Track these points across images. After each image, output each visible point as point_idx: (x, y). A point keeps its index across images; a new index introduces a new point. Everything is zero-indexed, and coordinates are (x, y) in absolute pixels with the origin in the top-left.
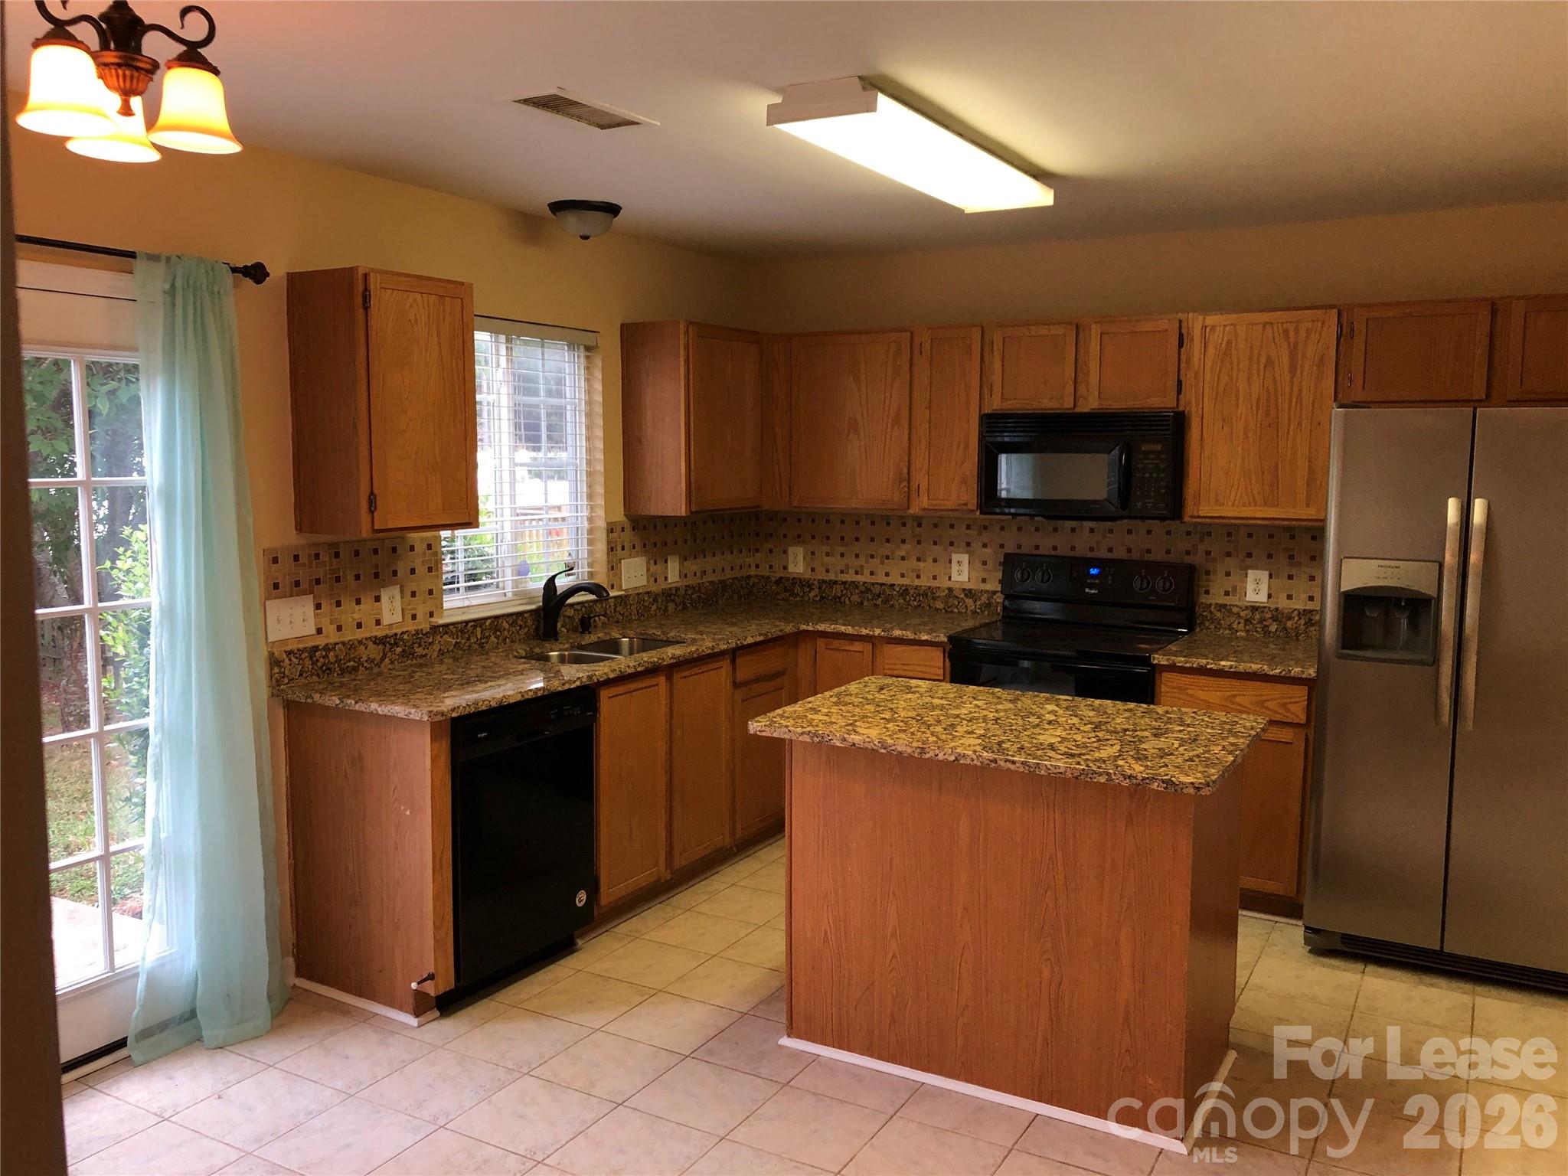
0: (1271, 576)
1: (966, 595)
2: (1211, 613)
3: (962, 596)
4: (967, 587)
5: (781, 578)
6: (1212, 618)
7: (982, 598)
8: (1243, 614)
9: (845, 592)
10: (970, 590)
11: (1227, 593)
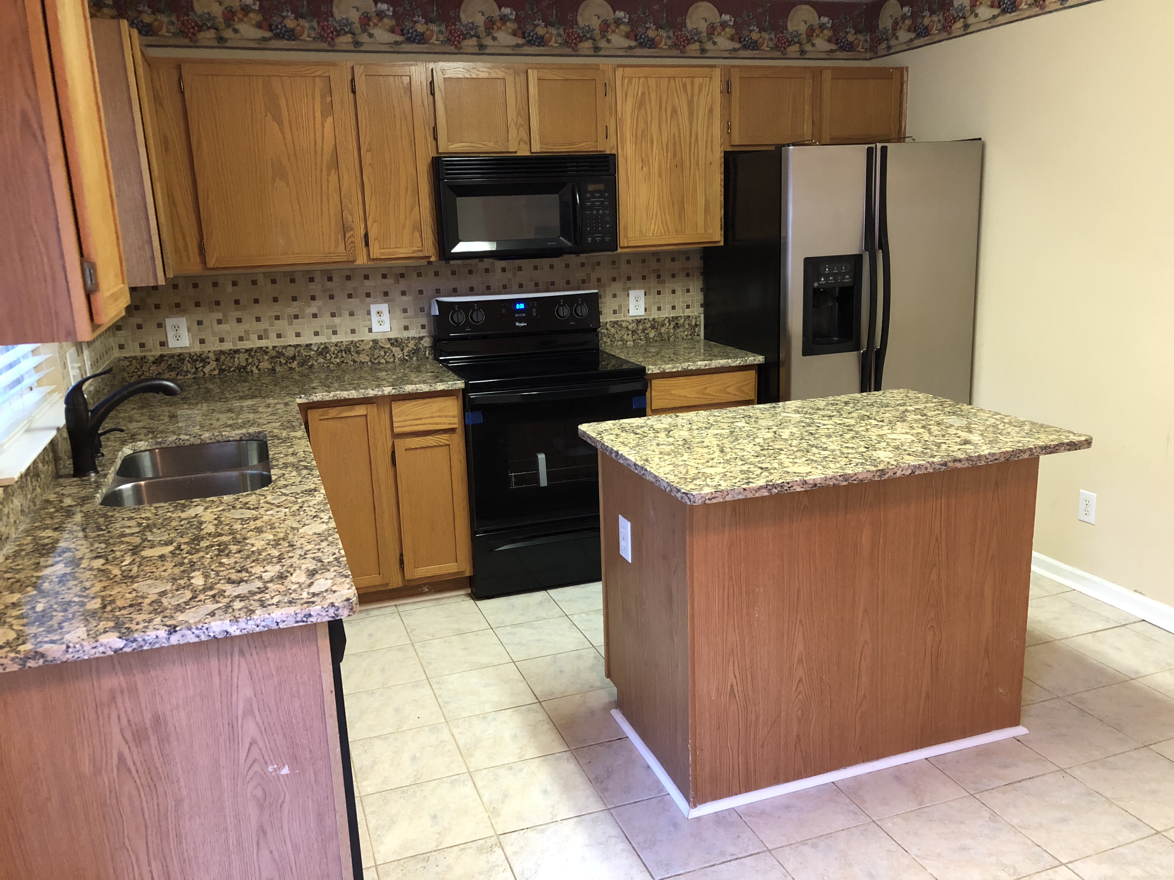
0: (645, 295)
1: (392, 344)
2: (607, 329)
3: (389, 346)
4: (392, 335)
5: (162, 356)
6: (608, 334)
7: (410, 345)
8: (630, 327)
9: (250, 361)
10: (396, 340)
11: (615, 312)
